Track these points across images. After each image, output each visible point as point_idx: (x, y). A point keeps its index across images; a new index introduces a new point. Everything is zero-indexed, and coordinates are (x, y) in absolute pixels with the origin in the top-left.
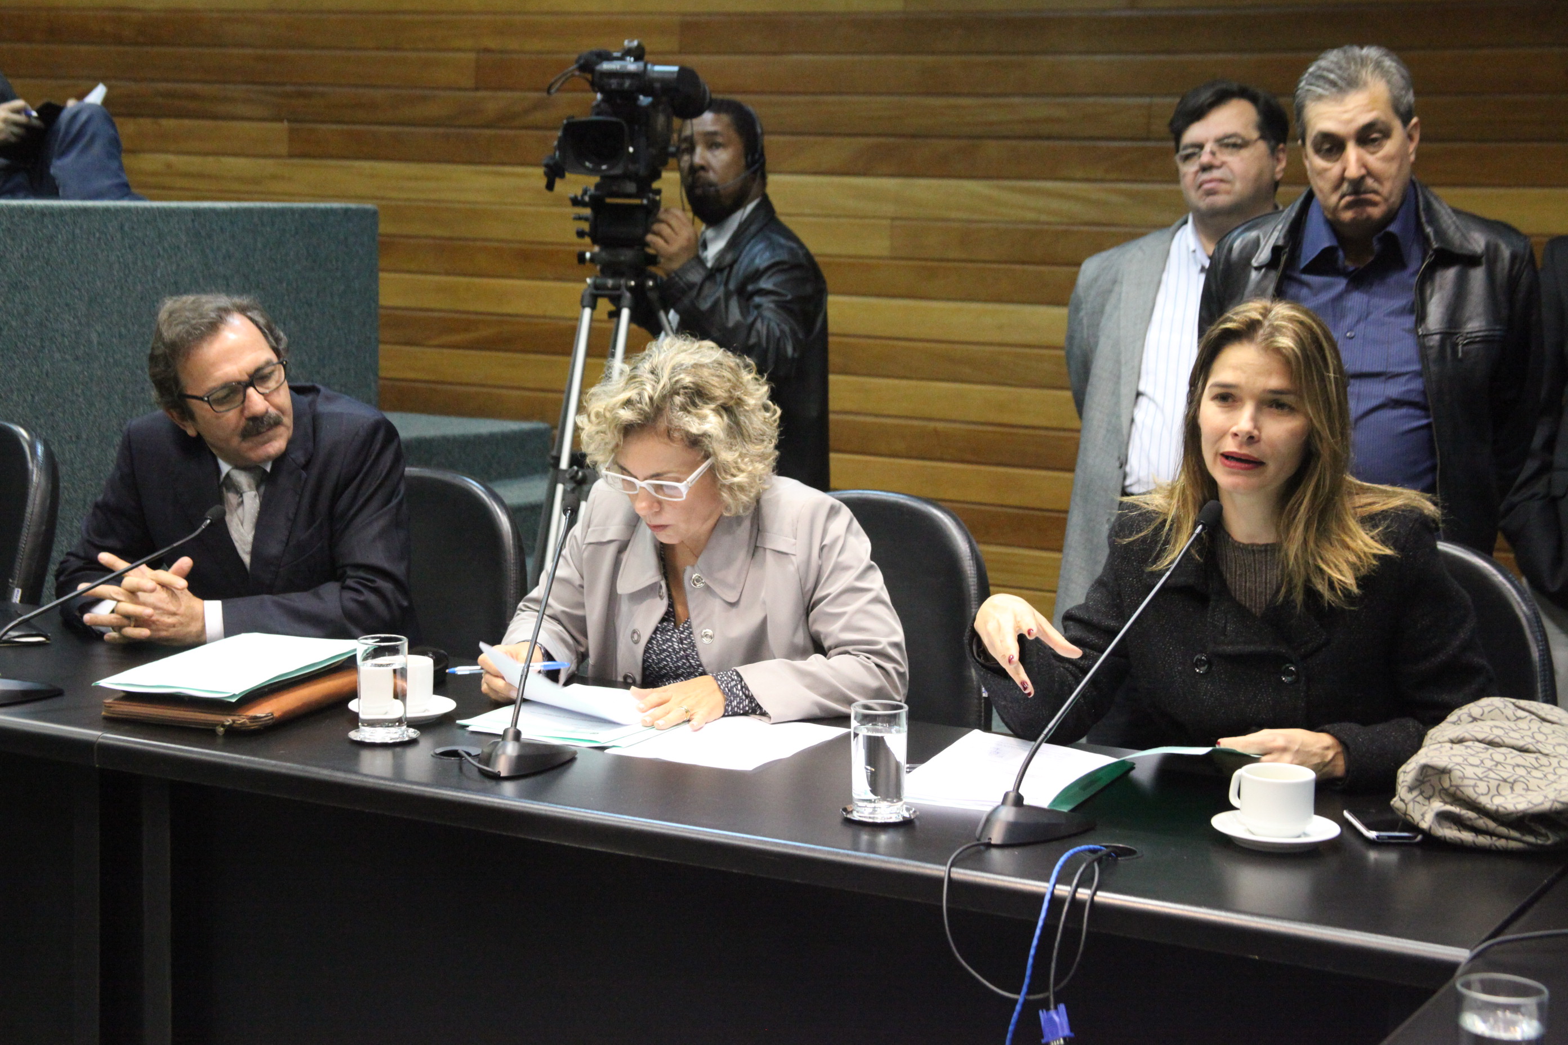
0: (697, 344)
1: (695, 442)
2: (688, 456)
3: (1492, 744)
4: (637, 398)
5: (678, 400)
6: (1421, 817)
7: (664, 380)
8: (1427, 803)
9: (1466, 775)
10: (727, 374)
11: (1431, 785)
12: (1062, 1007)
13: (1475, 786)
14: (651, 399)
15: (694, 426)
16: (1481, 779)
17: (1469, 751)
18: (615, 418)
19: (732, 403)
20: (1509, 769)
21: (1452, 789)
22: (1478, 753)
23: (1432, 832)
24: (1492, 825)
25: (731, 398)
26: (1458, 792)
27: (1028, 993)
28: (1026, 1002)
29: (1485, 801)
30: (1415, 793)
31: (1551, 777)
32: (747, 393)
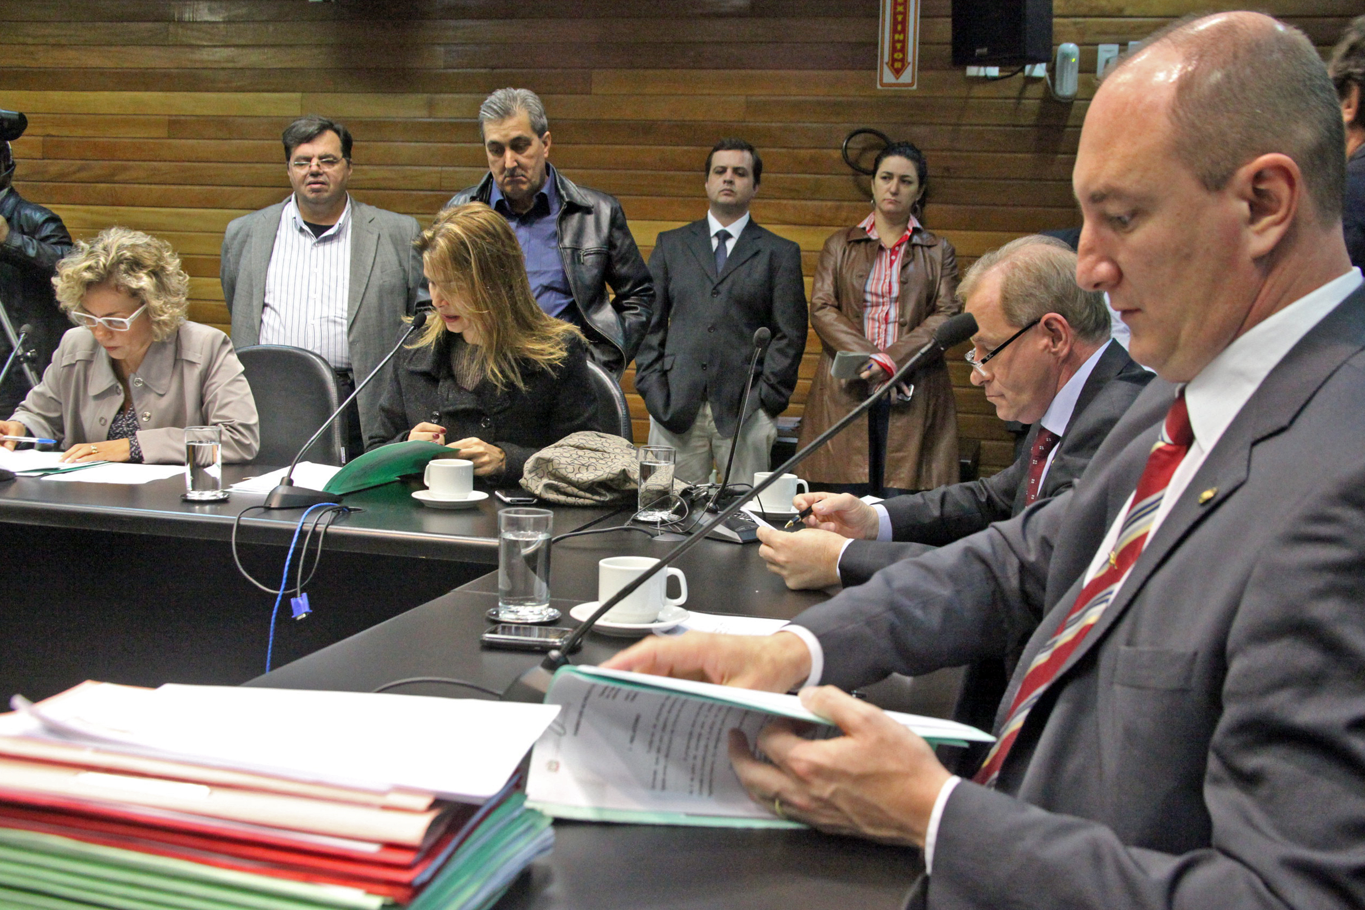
0: (133, 233)
1: (135, 294)
2: (133, 302)
3: (578, 447)
4: (95, 265)
5: (123, 267)
6: (536, 488)
7: (113, 254)
8: (540, 480)
9: (561, 464)
10: (153, 251)
11: (543, 469)
12: (305, 594)
13: (566, 468)
14: (104, 265)
15: (134, 284)
16: (569, 464)
17: (564, 450)
18: (80, 277)
19: (157, 269)
20: (587, 459)
21: (554, 471)
22: (569, 451)
23: (542, 496)
24: (576, 491)
25: (157, 266)
26: (557, 472)
27: (285, 589)
28: (283, 595)
29: (571, 476)
30: (533, 474)
31: (610, 463)
32: (167, 263)
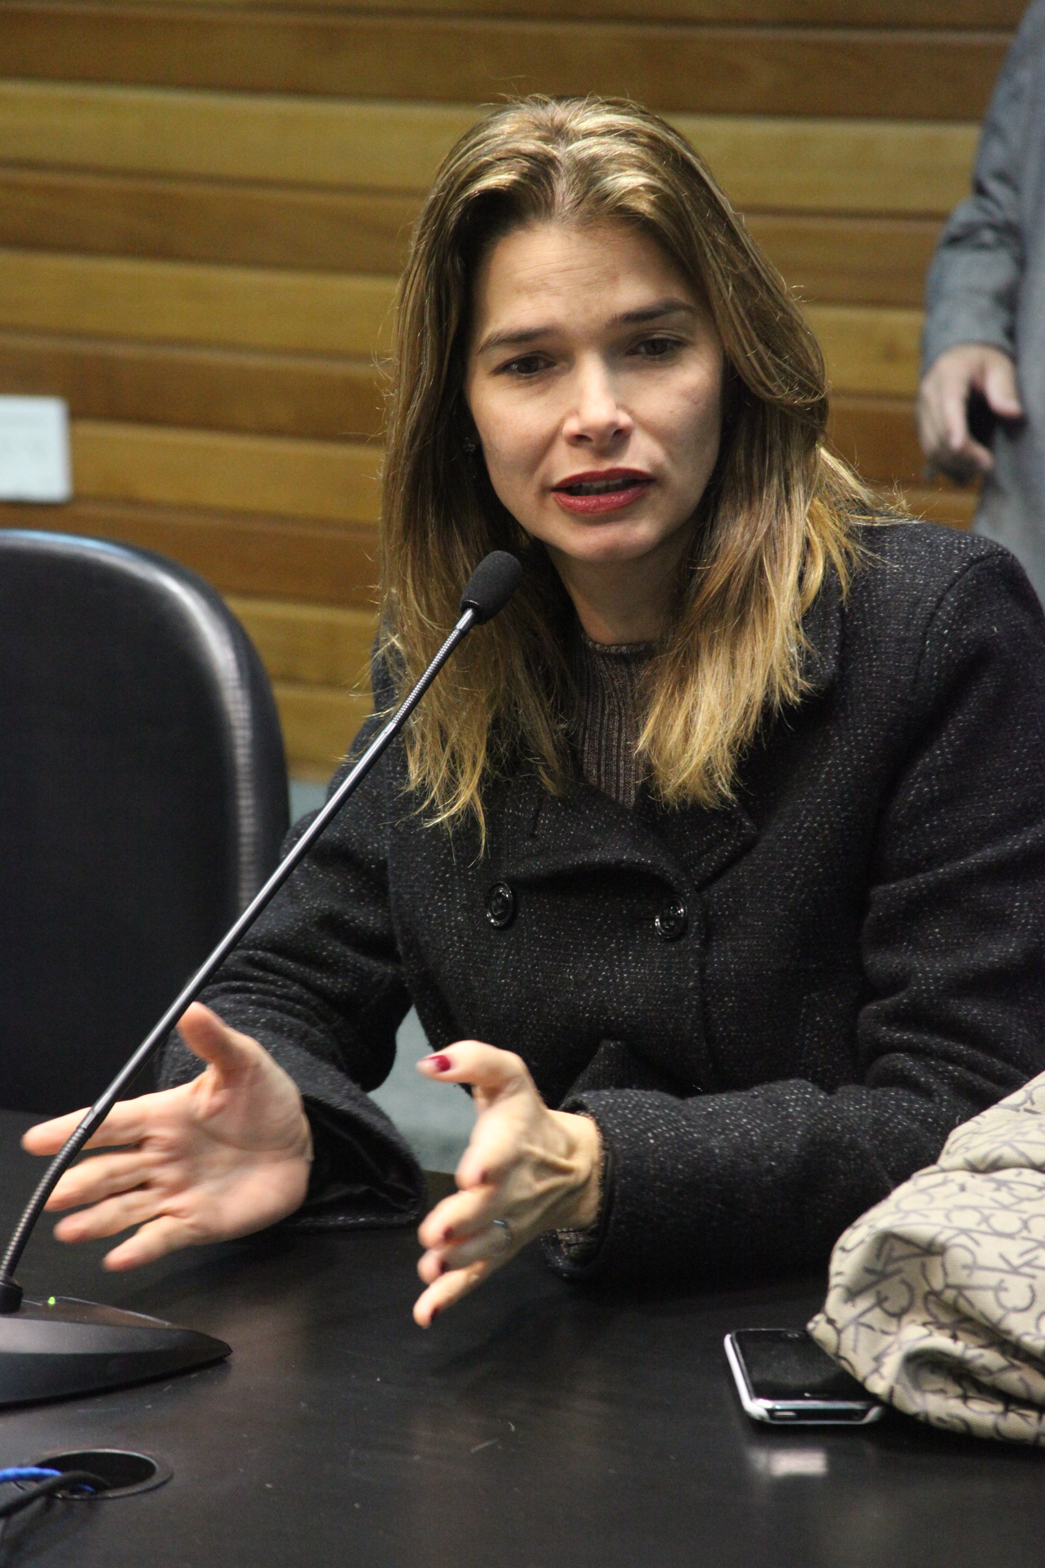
6: (872, 1365)
8: (893, 1328)
9: (982, 1260)
11: (903, 1282)
13: (999, 1288)
16: (1015, 1271)
17: (1004, 1196)
21: (950, 1295)
22: (1021, 1200)
23: (897, 1402)
24: (1039, 1386)
26: (962, 1302)
29: (1022, 1327)
30: (863, 1303)
